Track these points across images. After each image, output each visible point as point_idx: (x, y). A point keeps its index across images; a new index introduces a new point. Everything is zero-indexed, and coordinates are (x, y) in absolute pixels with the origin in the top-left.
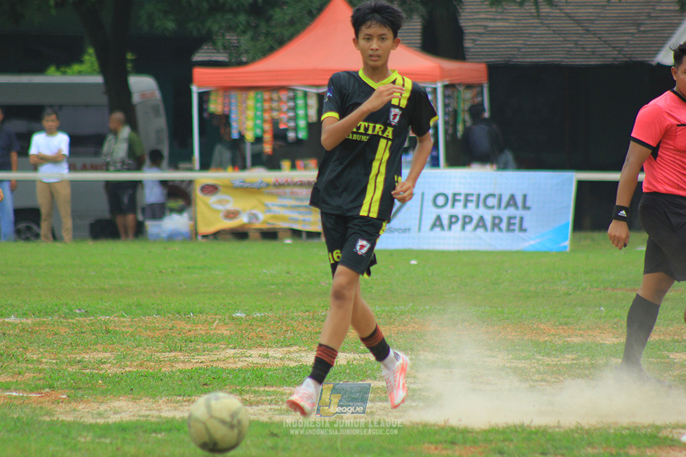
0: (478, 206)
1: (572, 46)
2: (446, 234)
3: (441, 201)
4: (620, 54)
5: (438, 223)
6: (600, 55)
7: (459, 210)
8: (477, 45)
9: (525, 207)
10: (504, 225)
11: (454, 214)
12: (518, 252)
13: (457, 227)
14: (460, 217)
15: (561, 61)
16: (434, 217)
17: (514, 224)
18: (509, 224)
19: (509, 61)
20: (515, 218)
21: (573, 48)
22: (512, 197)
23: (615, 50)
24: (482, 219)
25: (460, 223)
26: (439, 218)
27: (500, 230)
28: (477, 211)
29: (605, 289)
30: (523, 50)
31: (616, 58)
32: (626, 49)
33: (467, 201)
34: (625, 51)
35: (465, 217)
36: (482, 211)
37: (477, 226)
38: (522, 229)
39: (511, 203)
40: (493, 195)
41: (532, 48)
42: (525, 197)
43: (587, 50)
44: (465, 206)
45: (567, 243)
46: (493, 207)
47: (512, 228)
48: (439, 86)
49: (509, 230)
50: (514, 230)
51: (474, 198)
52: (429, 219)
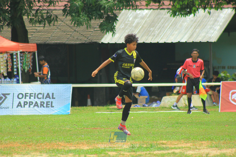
0: (35, 98)
1: (69, 36)
2: (23, 109)
3: (20, 96)
4: (87, 39)
5: (19, 105)
6: (80, 39)
7: (28, 100)
8: (33, 36)
9: (53, 98)
10: (45, 105)
11: (26, 101)
12: (51, 115)
13: (27, 106)
14: (28, 102)
15: (65, 42)
16: (18, 102)
17: (49, 104)
18: (47, 104)
19: (46, 42)
20: (49, 102)
21: (69, 37)
22: (48, 94)
23: (86, 38)
24: (36, 102)
25: (28, 104)
26: (20, 103)
27: (44, 107)
28: (35, 100)
29: (84, 128)
30: (51, 38)
31: (86, 41)
32: (89, 37)
33: (30, 96)
34: (89, 38)
35: (30, 102)
36: (36, 100)
37: (35, 106)
38: (52, 106)
39: (48, 96)
40: (41, 94)
41: (54, 37)
42: (53, 94)
43: (75, 38)
44: (30, 98)
45: (69, 111)
46: (41, 98)
47: (48, 106)
48: (18, 52)
49: (47, 107)
50: (49, 107)
51: (33, 95)
52: (16, 104)
